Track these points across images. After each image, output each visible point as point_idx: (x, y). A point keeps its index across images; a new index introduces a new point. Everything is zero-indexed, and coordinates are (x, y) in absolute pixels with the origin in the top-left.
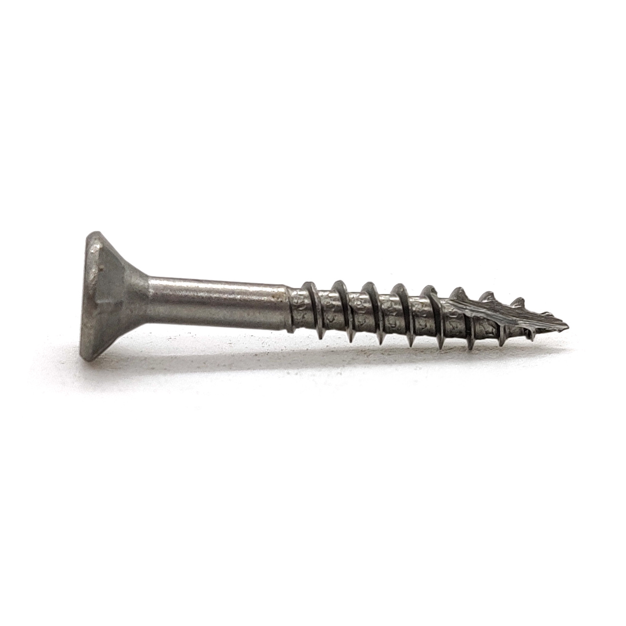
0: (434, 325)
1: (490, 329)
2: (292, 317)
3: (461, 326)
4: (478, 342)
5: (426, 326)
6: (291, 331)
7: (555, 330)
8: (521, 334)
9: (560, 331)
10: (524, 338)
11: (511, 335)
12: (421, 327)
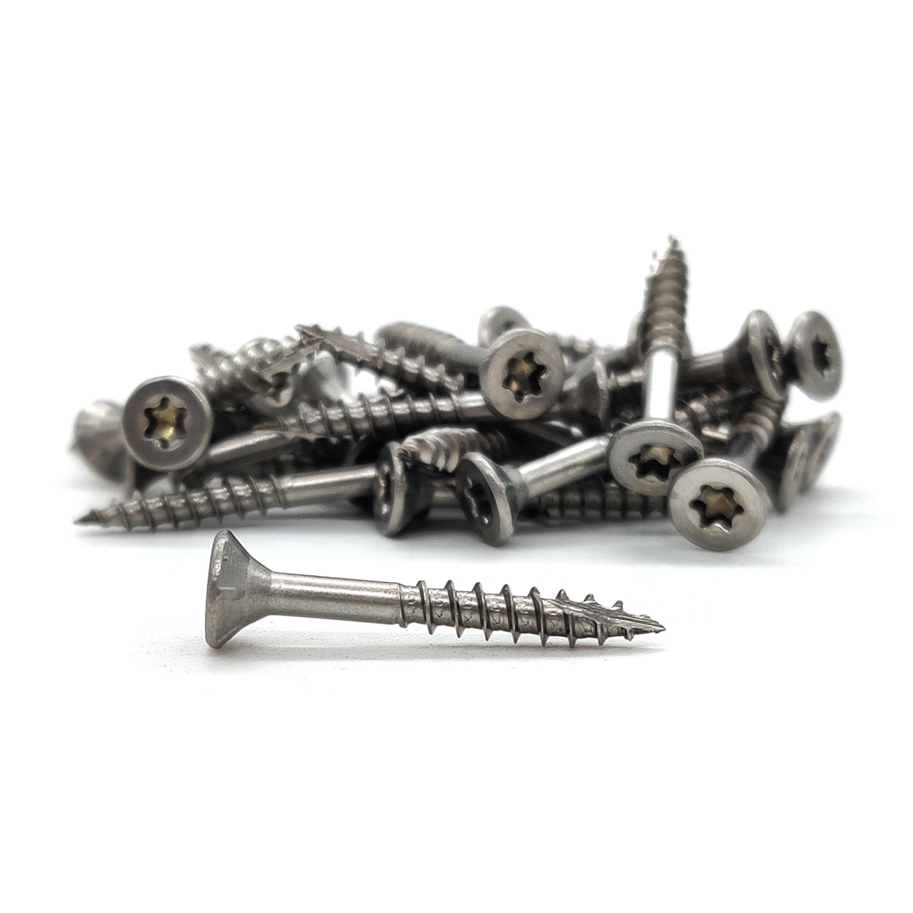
0: (535, 622)
1: (589, 627)
2: (403, 611)
3: (561, 624)
4: (579, 641)
5: (528, 623)
6: (403, 626)
7: (651, 631)
8: (619, 634)
9: (657, 632)
10: (622, 638)
11: (609, 635)
12: (523, 624)
